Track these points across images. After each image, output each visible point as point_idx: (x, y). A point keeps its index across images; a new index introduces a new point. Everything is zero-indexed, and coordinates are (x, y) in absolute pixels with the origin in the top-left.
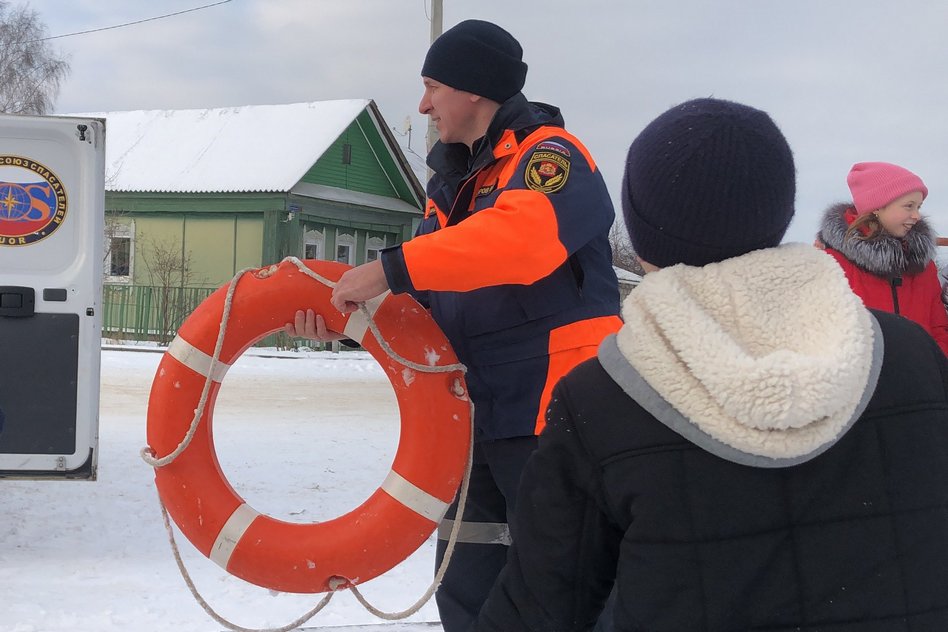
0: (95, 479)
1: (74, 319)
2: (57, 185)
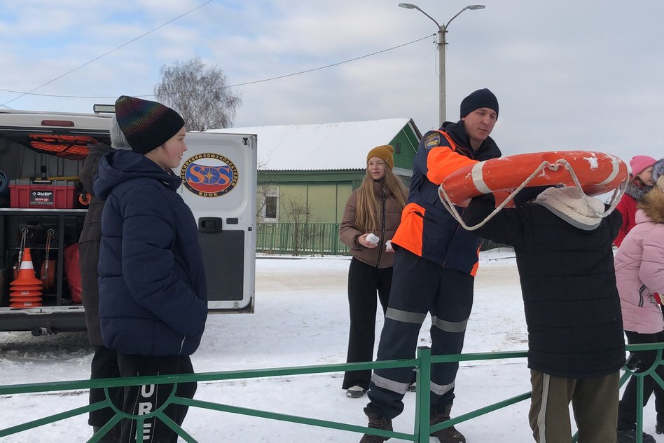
0: (253, 313)
1: (242, 233)
2: (233, 167)
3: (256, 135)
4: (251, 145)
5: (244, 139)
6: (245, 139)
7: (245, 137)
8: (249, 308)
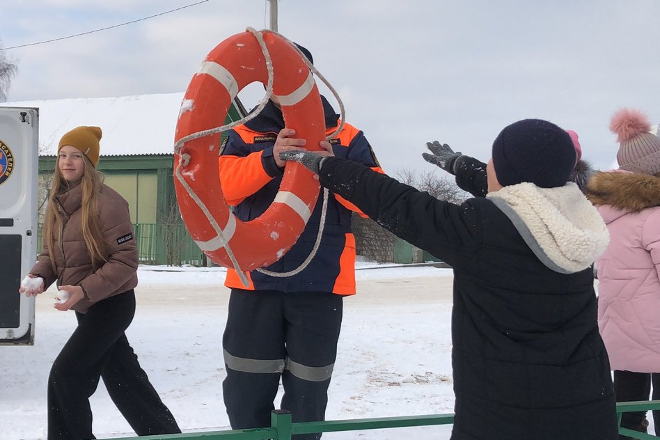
0: (32, 344)
1: (18, 238)
2: (7, 151)
3: (37, 109)
4: (30, 122)
5: (21, 114)
6: (24, 115)
7: (24, 111)
8: (27, 339)
